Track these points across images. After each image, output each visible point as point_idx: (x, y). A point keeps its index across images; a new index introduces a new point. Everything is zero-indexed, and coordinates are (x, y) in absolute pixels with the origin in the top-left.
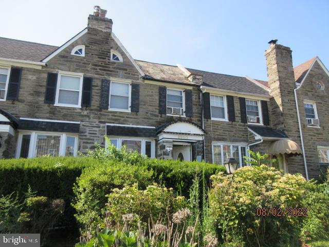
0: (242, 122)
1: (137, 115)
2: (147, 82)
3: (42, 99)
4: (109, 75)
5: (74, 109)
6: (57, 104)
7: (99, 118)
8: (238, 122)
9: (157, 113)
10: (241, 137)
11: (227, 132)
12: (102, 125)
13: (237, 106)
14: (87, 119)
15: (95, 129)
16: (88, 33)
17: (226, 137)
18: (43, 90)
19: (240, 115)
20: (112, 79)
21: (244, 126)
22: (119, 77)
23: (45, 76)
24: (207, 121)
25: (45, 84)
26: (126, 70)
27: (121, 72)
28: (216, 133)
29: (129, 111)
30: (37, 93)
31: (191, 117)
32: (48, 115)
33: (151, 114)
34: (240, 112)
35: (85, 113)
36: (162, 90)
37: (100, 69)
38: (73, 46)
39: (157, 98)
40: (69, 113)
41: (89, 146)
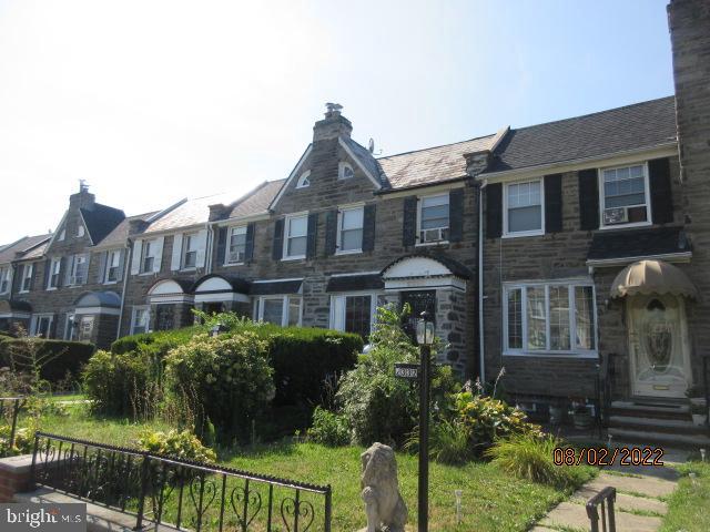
0: (582, 229)
1: (370, 255)
2: (385, 197)
3: (270, 255)
4: (336, 202)
5: (298, 261)
6: (285, 258)
7: (325, 269)
8: (572, 230)
9: (400, 246)
10: (578, 265)
11: (540, 259)
12: (328, 278)
13: (571, 194)
14: (311, 273)
15: (320, 285)
16: (313, 151)
17: (536, 269)
18: (271, 243)
19: (578, 214)
20: (341, 207)
21: (589, 236)
22: (348, 202)
23: (273, 225)
24: (493, 242)
25: (272, 236)
26: (357, 187)
27: (351, 193)
28: (512, 264)
29: (360, 251)
30: (266, 249)
31: (458, 240)
32: (275, 274)
33: (392, 249)
34: (578, 205)
35: (310, 264)
36: (410, 205)
37: (326, 198)
38: (298, 176)
39: (401, 220)
40: (295, 268)
41: (314, 308)
